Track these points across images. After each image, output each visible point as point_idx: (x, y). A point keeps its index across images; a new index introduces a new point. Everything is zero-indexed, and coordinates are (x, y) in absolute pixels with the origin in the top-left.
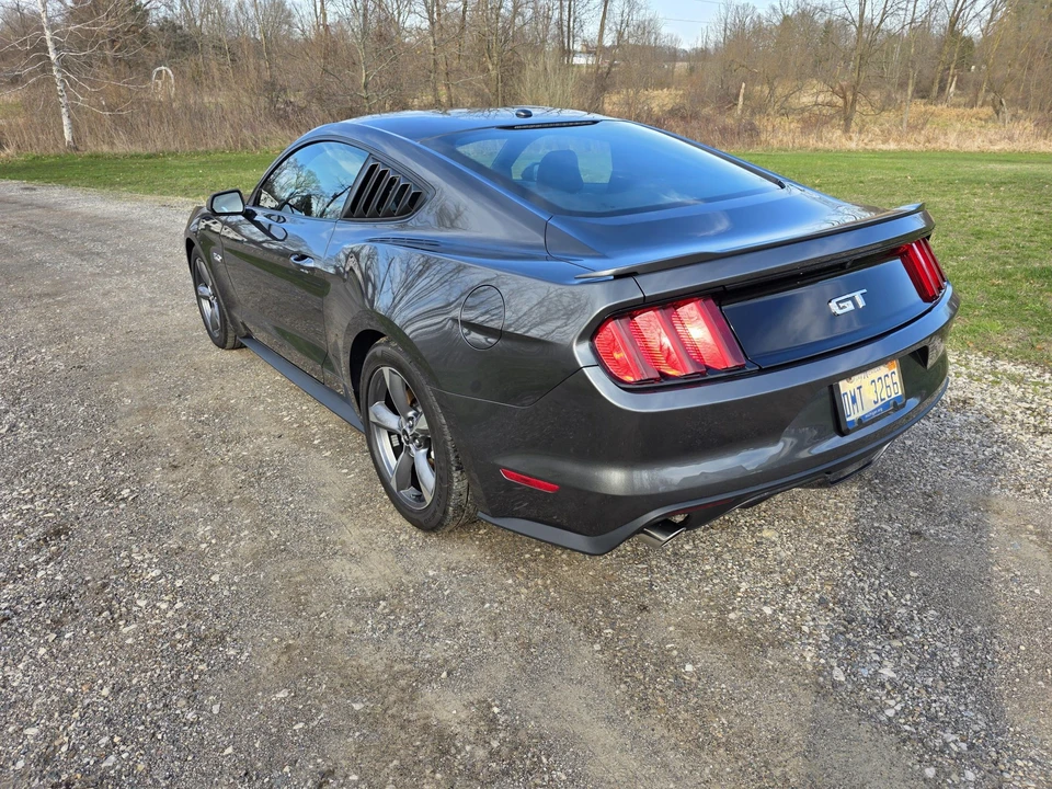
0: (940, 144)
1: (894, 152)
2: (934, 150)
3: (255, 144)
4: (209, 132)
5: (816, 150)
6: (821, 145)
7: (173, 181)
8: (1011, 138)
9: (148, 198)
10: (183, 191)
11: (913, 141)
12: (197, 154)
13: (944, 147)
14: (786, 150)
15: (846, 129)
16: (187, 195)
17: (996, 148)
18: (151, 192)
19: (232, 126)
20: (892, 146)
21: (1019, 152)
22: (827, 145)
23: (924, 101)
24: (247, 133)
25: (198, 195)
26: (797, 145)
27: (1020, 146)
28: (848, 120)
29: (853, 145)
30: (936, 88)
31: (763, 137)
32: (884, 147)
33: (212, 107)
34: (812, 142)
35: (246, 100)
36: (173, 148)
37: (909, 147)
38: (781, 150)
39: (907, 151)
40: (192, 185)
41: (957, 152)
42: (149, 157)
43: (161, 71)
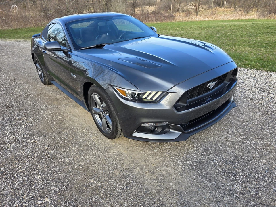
0: (219, 18)
1: (207, 21)
2: (217, 20)
3: (41, 25)
4: (29, 23)
5: (188, 21)
6: (189, 20)
7: (20, 36)
8: (236, 16)
9: (13, 40)
10: (22, 38)
11: (212, 18)
12: (26, 28)
13: (219, 19)
14: (180, 21)
15: (197, 15)
16: (23, 39)
17: (232, 19)
18: (14, 38)
19: (34, 21)
20: (207, 19)
21: (237, 19)
22: (191, 20)
23: (219, 7)
24: (39, 22)
25: (26, 39)
26: (183, 20)
27: (237, 18)
28: (197, 13)
29: (197, 19)
30: (222, 3)
31: (175, 18)
32: (205, 20)
33: (29, 16)
34: (187, 19)
35: (38, 13)
36: (19, 28)
37: (211, 19)
38: (179, 21)
39: (210, 20)
40: (25, 36)
41: (222, 20)
42: (13, 30)
43: (14, 6)
